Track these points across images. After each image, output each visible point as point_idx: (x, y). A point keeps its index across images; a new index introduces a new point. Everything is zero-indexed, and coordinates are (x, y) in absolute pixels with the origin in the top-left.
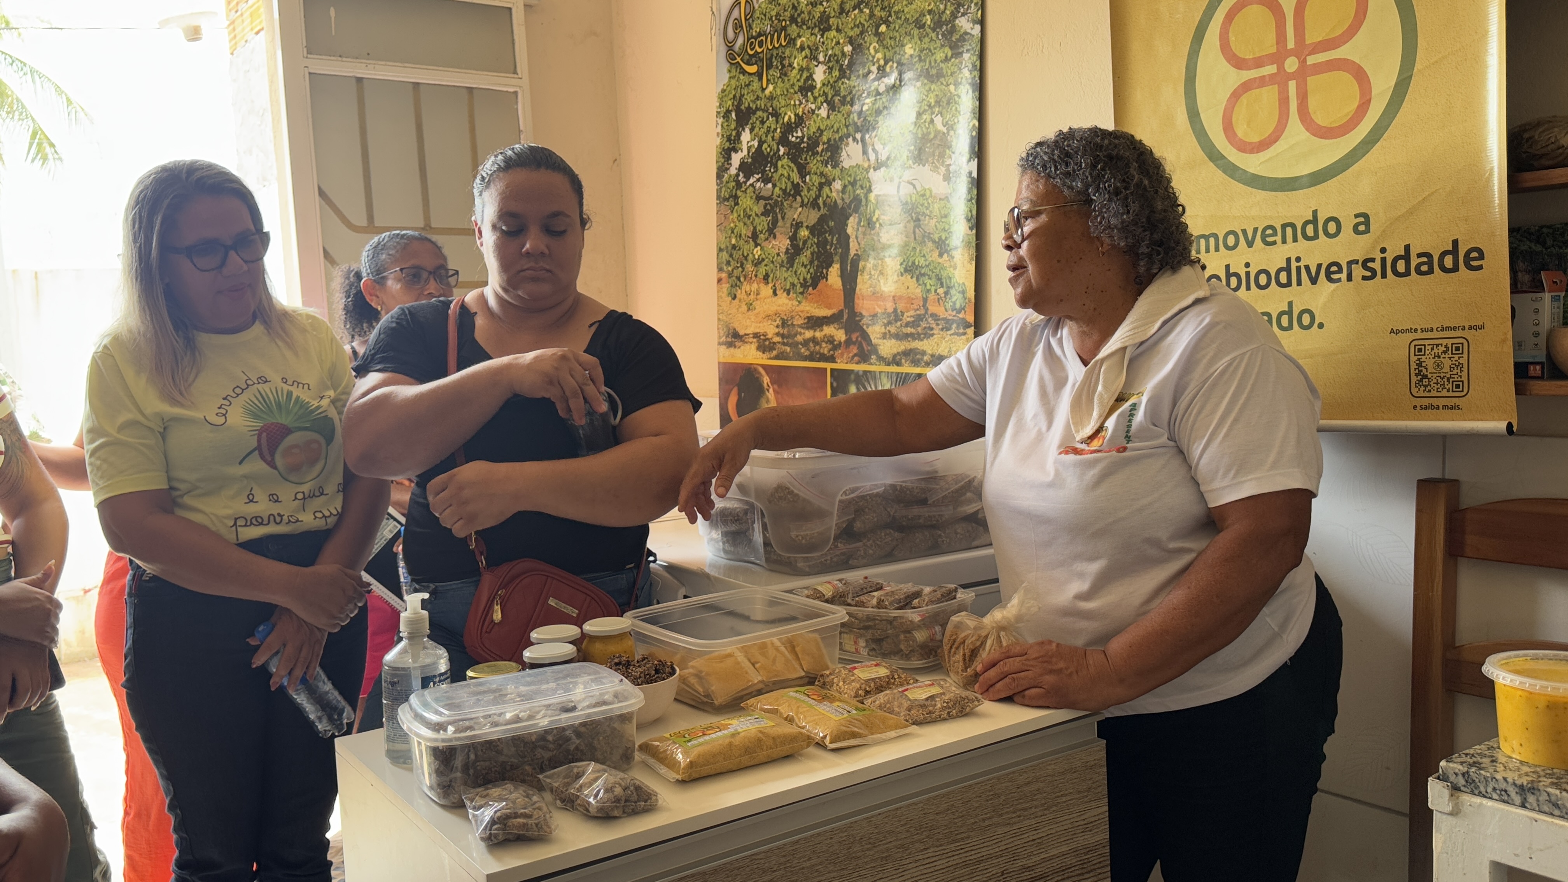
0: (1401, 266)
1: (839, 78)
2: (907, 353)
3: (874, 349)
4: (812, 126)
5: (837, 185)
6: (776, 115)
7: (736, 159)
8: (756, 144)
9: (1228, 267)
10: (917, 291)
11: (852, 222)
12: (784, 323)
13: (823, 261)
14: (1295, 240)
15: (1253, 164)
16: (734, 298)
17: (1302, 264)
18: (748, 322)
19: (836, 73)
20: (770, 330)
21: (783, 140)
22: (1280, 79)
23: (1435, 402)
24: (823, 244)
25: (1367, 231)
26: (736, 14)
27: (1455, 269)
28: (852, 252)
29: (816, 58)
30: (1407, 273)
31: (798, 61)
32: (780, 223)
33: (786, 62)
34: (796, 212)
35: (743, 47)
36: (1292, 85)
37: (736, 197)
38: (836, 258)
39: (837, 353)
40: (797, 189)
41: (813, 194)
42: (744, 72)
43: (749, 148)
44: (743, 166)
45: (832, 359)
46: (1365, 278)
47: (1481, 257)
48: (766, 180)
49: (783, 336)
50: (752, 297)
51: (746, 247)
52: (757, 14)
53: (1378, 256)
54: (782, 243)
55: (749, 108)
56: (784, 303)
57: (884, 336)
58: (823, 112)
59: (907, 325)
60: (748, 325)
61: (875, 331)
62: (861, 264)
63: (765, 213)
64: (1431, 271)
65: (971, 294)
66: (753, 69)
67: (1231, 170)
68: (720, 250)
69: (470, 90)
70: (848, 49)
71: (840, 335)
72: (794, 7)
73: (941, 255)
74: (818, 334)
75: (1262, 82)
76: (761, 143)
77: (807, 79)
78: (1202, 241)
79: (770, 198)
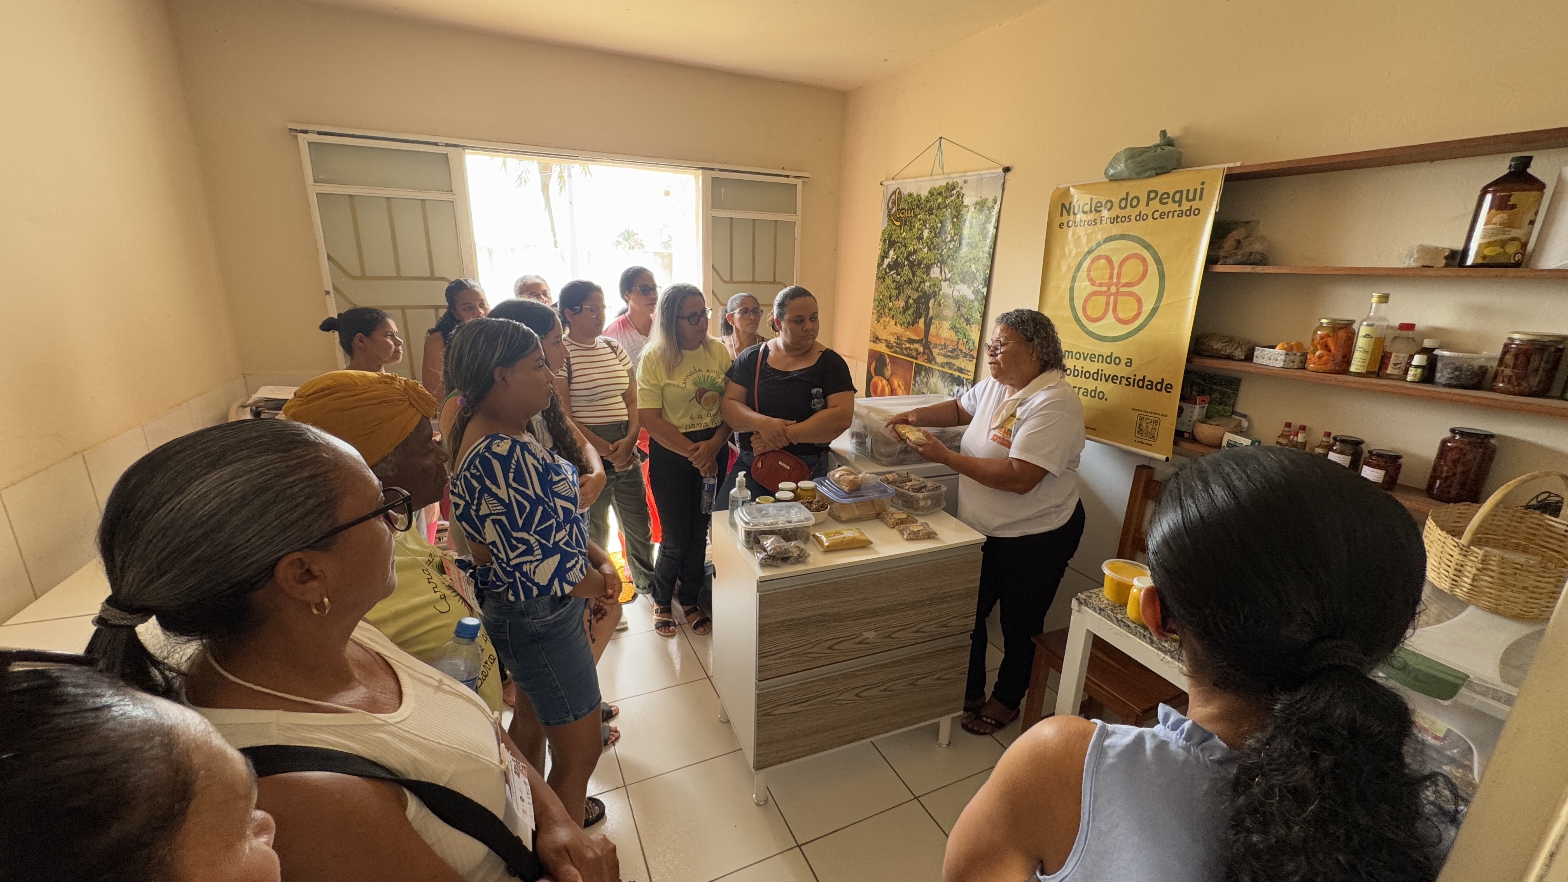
0: (1141, 384)
1: (934, 237)
2: (947, 363)
3: (934, 359)
4: (920, 255)
5: (928, 284)
6: (905, 246)
7: (886, 261)
8: (895, 257)
9: (1075, 366)
10: (955, 338)
11: (932, 301)
12: (898, 338)
13: (917, 315)
14: (1102, 362)
15: (1092, 327)
16: (879, 322)
17: (1103, 373)
18: (883, 334)
19: (933, 235)
20: (892, 340)
21: (907, 259)
22: (1108, 294)
23: (1143, 441)
24: (918, 308)
25: (1130, 366)
26: (893, 197)
27: (1161, 390)
28: (930, 315)
29: (925, 226)
30: (1142, 387)
31: (918, 225)
32: (902, 294)
33: (912, 224)
34: (909, 291)
35: (895, 212)
36: (1112, 298)
37: (884, 278)
38: (923, 316)
39: (919, 356)
40: (910, 282)
41: (917, 285)
42: (894, 224)
43: (892, 258)
44: (889, 265)
45: (916, 359)
46: (1126, 385)
47: (1171, 388)
48: (898, 274)
49: (897, 344)
50: (886, 323)
51: (886, 301)
52: (902, 200)
53: (1133, 377)
54: (902, 303)
55: (894, 240)
56: (899, 329)
57: (939, 354)
58: (926, 250)
59: (949, 351)
60: (883, 335)
61: (935, 351)
62: (933, 321)
63: (896, 289)
64: (1151, 389)
65: (977, 345)
66: (898, 224)
67: (1082, 326)
68: (875, 300)
69: (776, 221)
70: (939, 225)
71: (921, 349)
72: (919, 201)
73: (967, 325)
74: (912, 346)
75: (1101, 293)
76: (898, 257)
77: (920, 234)
78: (1067, 353)
79: (899, 282)
